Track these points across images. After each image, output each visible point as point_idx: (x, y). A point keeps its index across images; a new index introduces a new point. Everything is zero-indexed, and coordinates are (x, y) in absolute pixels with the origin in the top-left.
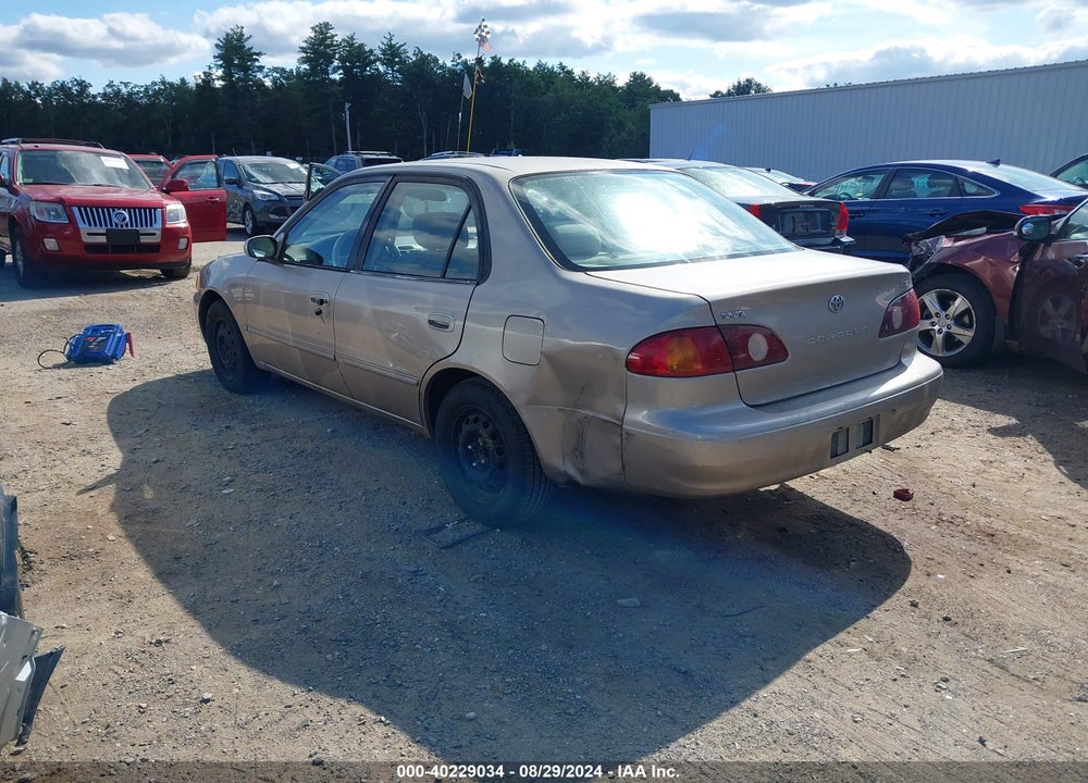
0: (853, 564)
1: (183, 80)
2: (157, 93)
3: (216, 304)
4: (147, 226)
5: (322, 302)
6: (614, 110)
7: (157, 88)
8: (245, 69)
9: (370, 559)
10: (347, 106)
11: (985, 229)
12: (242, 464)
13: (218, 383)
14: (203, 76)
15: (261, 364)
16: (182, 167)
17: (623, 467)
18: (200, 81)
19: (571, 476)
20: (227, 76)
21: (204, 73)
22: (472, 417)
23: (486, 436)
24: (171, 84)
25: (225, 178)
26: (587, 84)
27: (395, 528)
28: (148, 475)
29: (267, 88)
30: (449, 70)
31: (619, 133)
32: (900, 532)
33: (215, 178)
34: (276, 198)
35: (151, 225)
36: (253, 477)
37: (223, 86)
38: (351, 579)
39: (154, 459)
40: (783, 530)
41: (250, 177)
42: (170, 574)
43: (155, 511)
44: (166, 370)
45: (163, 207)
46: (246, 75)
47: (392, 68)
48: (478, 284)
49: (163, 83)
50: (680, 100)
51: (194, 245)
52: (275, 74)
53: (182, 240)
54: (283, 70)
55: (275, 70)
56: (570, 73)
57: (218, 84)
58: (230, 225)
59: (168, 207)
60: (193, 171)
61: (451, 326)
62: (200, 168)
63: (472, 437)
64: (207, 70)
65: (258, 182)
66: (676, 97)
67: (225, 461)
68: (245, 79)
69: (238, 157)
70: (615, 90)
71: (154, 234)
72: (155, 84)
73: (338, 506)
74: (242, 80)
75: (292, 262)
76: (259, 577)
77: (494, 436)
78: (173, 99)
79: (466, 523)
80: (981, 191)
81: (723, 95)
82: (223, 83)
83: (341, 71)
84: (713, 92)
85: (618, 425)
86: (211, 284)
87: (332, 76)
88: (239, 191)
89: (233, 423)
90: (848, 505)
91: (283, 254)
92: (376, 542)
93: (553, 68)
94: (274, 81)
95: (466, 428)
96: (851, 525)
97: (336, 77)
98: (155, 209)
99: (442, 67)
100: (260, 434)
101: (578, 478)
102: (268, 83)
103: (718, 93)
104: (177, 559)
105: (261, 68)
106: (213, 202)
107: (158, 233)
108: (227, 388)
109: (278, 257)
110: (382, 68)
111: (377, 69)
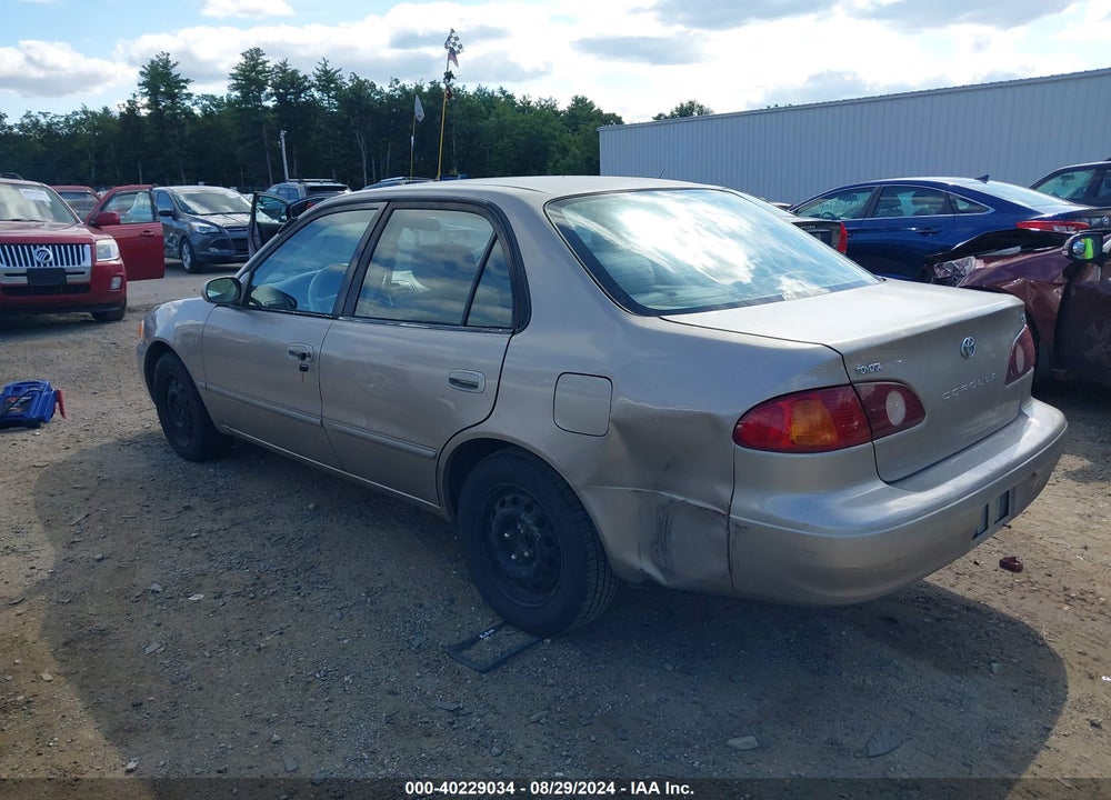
0: (995, 665)
1: (106, 109)
2: (78, 123)
3: (166, 358)
4: (74, 264)
5: (303, 356)
6: (557, 134)
7: (78, 117)
8: (173, 97)
9: (392, 693)
10: (283, 133)
11: (1019, 248)
12: (210, 558)
13: (170, 449)
14: (127, 105)
15: (224, 428)
16: (109, 199)
17: (730, 569)
18: (124, 110)
19: (647, 575)
20: (153, 104)
21: (129, 101)
22: (508, 498)
23: (529, 521)
24: (94, 114)
25: (159, 209)
26: (529, 108)
27: (416, 643)
28: (91, 579)
29: (196, 117)
30: (387, 95)
31: (563, 157)
32: (1031, 616)
33: (150, 210)
34: (215, 230)
35: (79, 263)
36: (226, 576)
37: (150, 115)
38: (374, 726)
39: (98, 556)
40: (892, 620)
41: (186, 209)
42: (129, 731)
43: (103, 633)
44: (105, 433)
45: (92, 243)
46: (174, 103)
47: (328, 94)
48: (513, 333)
49: (85, 112)
50: (622, 123)
51: (129, 284)
52: (204, 102)
53: (115, 279)
54: (213, 97)
55: (205, 97)
56: (510, 97)
57: (144, 112)
58: (167, 261)
59: (98, 243)
60: (121, 203)
61: (481, 387)
62: (128, 199)
63: (510, 522)
64: (131, 98)
65: (196, 214)
66: (619, 121)
67: (188, 554)
68: (174, 106)
69: (172, 188)
70: (557, 114)
71: (83, 273)
72: (76, 113)
73: (338, 614)
74: (170, 108)
75: (259, 307)
76: (252, 728)
77: (541, 522)
78: (95, 129)
79: (504, 631)
80: (974, 207)
81: (666, 118)
82: (149, 111)
83: (274, 98)
84: (656, 115)
85: (723, 515)
86: (158, 334)
87: (265, 104)
88: (175, 224)
89: (194, 501)
90: (952, 581)
91: (248, 297)
92: (396, 664)
93: (493, 92)
94: (204, 109)
95: (501, 512)
96: (968, 609)
97: (270, 104)
98: (83, 245)
99: (379, 93)
100: (228, 514)
101: (659, 577)
102: (197, 111)
103: (660, 115)
104: (137, 706)
105: (189, 96)
106: (149, 236)
107: (88, 272)
108: (182, 456)
109: (243, 300)
110: (317, 95)
111: (312, 96)
